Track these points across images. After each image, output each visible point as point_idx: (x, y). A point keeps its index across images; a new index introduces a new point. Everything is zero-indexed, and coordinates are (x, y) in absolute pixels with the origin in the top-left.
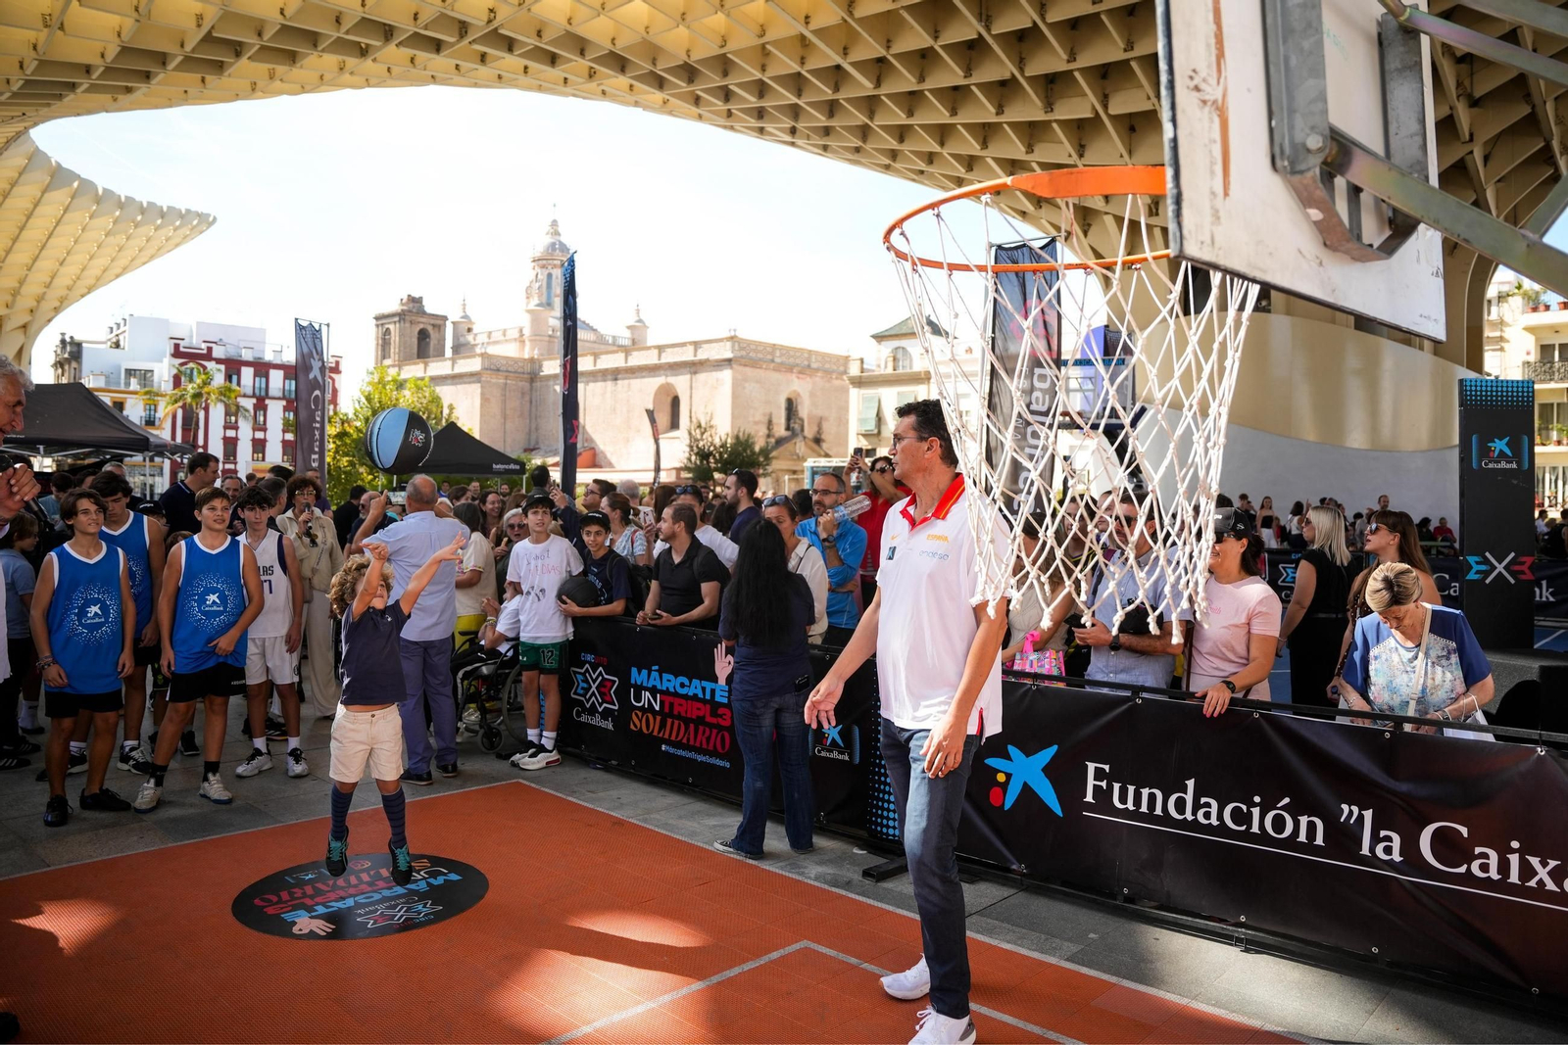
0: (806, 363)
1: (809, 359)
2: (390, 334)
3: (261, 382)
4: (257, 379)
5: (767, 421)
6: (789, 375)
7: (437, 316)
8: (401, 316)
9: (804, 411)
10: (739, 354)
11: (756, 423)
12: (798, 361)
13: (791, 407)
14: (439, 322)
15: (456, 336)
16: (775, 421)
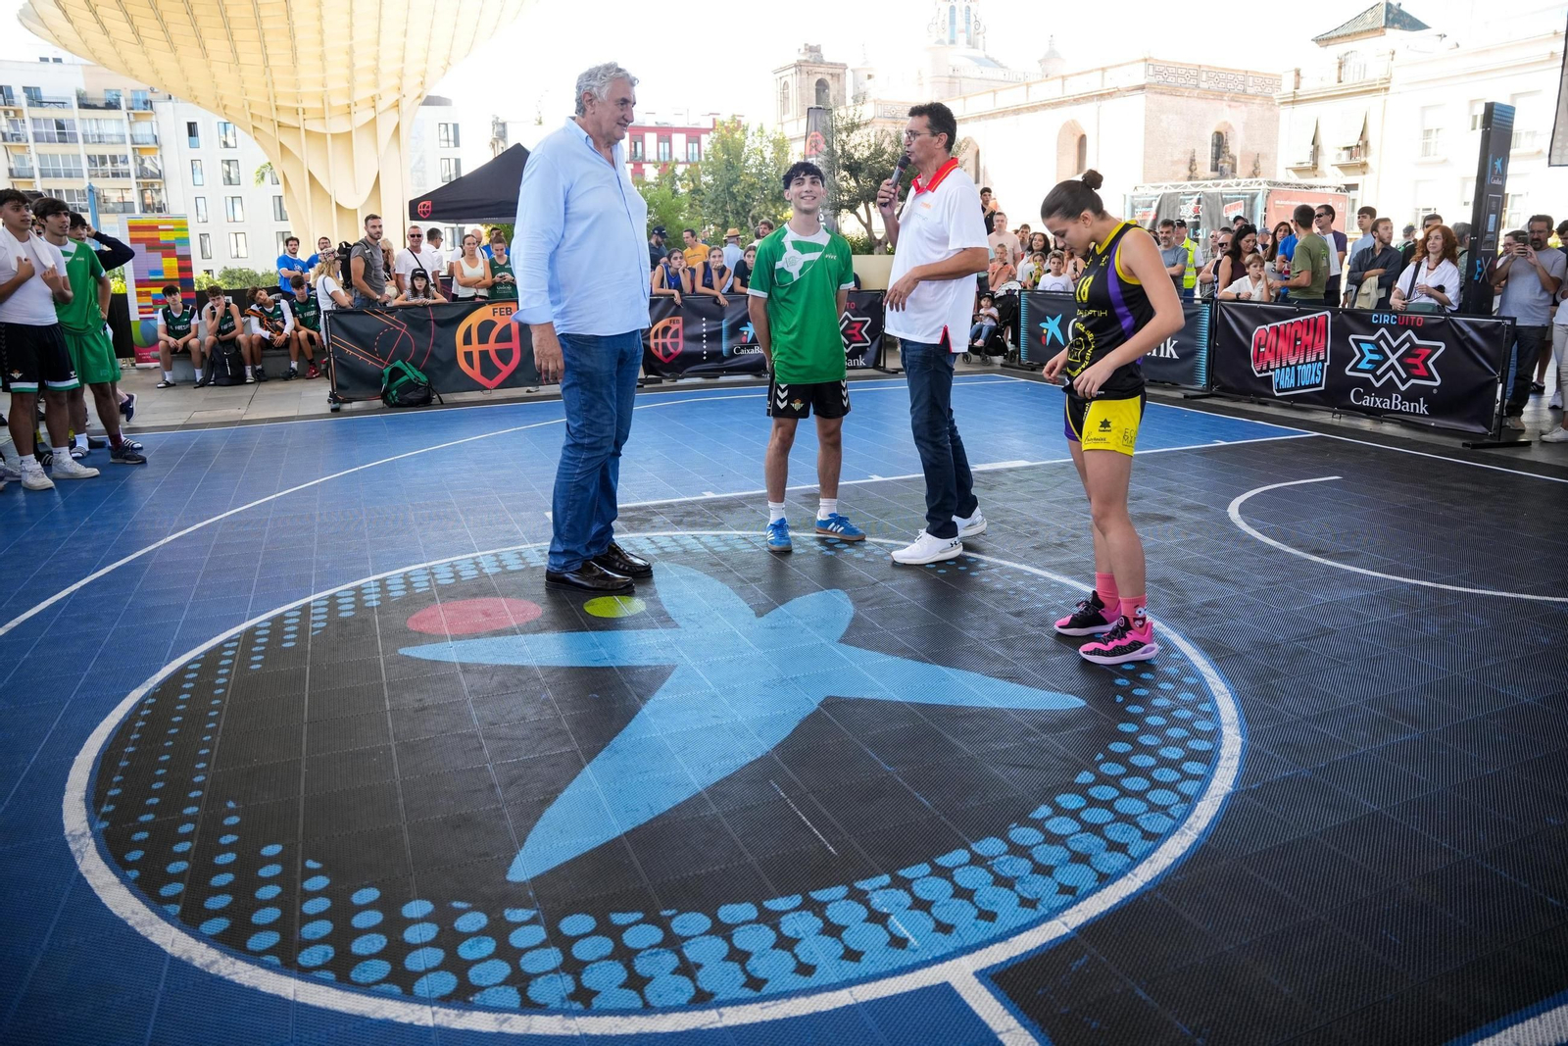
0: (1240, 87)
1: (1243, 83)
2: (788, 87)
3: (664, 147)
4: (661, 144)
5: (1188, 161)
6: (1217, 104)
7: (836, 64)
8: (798, 65)
9: (1235, 147)
10: (1154, 80)
11: (1174, 163)
12: (1230, 86)
13: (1220, 143)
14: (838, 71)
15: (856, 86)
16: (1198, 159)
